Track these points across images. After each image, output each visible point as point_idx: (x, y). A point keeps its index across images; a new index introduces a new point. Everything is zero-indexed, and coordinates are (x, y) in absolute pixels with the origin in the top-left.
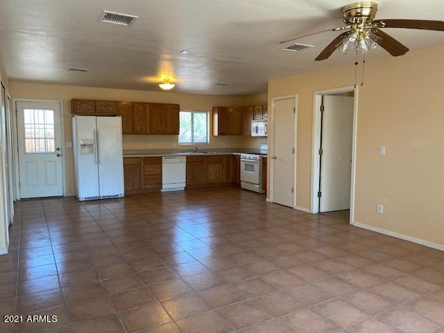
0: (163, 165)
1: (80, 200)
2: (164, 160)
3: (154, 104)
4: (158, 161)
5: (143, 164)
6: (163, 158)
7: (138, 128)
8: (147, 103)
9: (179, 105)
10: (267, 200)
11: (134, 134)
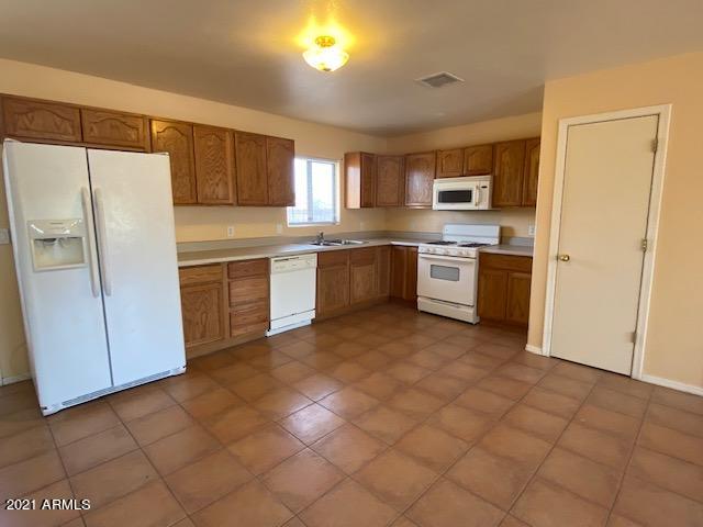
0: (272, 277)
1: (46, 412)
2: (274, 266)
3: (241, 133)
4: (261, 269)
5: (226, 281)
6: (273, 260)
7: (208, 191)
8: (224, 130)
9: (293, 142)
10: (530, 348)
11: (197, 204)
